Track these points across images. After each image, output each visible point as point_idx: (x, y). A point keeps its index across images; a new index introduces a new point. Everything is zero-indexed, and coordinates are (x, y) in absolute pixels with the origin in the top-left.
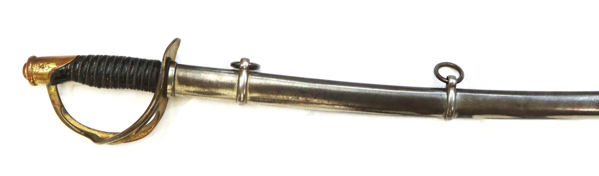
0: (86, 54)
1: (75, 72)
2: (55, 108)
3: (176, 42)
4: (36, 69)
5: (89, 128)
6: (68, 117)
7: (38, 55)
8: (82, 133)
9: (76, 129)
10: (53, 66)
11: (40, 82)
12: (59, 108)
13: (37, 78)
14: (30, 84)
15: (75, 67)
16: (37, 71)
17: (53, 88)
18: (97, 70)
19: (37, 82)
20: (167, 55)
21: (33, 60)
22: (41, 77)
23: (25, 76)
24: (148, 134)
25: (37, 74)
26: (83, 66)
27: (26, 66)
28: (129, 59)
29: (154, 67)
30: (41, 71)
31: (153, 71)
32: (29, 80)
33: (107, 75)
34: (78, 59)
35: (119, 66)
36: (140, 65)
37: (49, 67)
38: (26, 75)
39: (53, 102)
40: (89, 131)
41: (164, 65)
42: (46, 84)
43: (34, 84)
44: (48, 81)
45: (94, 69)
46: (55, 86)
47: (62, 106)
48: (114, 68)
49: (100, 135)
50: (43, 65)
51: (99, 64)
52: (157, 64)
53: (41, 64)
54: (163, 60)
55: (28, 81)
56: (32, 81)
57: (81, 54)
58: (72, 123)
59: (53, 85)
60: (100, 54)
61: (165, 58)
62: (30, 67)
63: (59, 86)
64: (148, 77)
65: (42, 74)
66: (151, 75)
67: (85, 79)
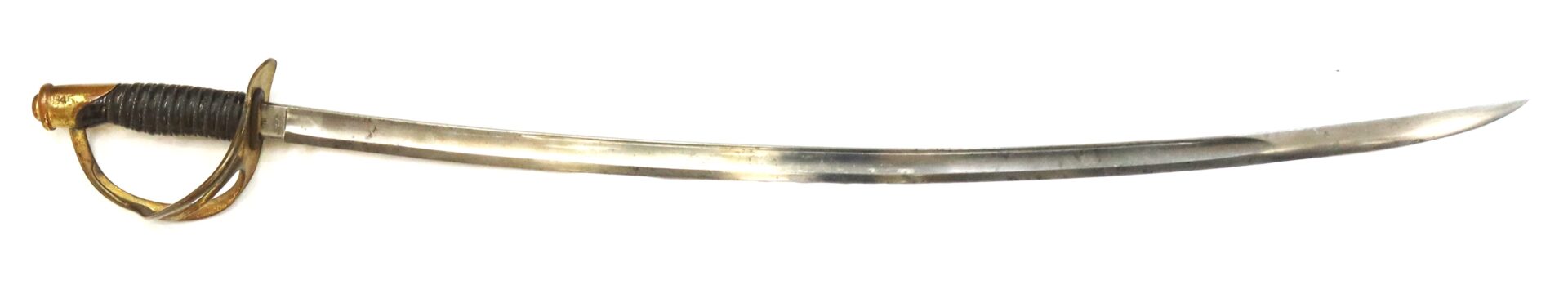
0: (131, 81)
1: (115, 106)
2: (84, 166)
3: (270, 65)
4: (54, 102)
5: (137, 198)
6: (103, 180)
7: (56, 83)
8: (126, 204)
9: (116, 198)
10: (80, 99)
11: (59, 125)
12: (89, 165)
13: (54, 117)
14: (44, 126)
15: (113, 99)
16: (55, 106)
17: (80, 133)
18: (148, 106)
19: (55, 123)
20: (255, 84)
21: (49, 90)
22: (60, 114)
23: (36, 115)
24: (227, 207)
25: (56, 110)
26: (126, 99)
27: (36, 98)
28: (197, 90)
29: (235, 101)
30: (61, 105)
31: (233, 108)
32: (43, 121)
33: (164, 112)
34: (119, 88)
35: (182, 99)
36: (213, 100)
37: (73, 101)
38: (38, 112)
39: (79, 155)
40: (136, 201)
41: (248, 99)
42: (69, 127)
43: (50, 127)
44: (72, 122)
45: (143, 104)
46: (82, 132)
47: (94, 162)
48: (174, 103)
49: (153, 208)
50: (64, 97)
51: (152, 97)
52: (240, 97)
53: (61, 96)
54: (248, 91)
55: (40, 123)
56: (47, 122)
57: (123, 82)
58: (109, 188)
59: (79, 128)
60: (153, 82)
61: (251, 89)
62: (44, 99)
63: (89, 131)
64: (226, 116)
65: (63, 110)
66: (231, 113)
67: (129, 120)
